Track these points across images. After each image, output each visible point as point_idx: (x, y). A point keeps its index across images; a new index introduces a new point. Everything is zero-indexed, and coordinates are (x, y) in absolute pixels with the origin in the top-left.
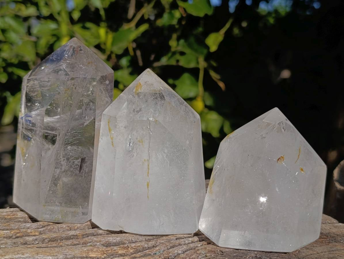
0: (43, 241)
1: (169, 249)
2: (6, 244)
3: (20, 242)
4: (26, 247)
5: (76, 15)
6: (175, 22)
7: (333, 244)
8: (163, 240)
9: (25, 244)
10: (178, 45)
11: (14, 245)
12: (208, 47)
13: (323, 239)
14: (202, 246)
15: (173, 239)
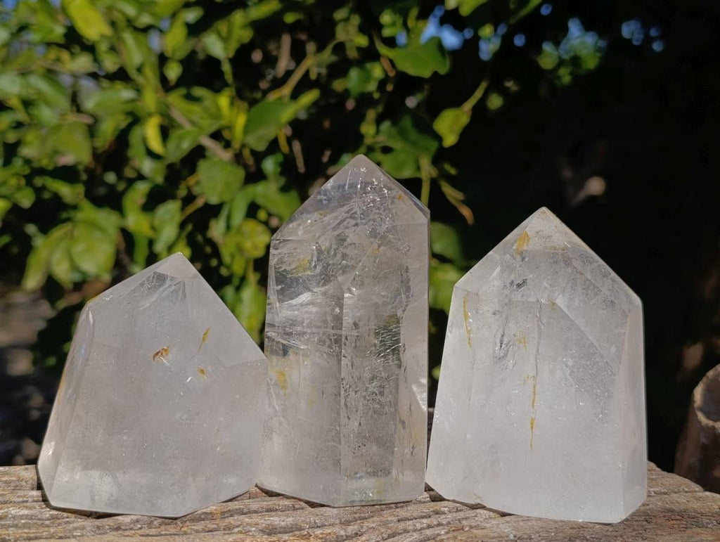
0: (150, 524)
1: (386, 539)
2: (83, 528)
3: (108, 525)
4: (121, 534)
5: (173, 72)
6: (372, 87)
7: (694, 530)
8: (374, 522)
9: (118, 529)
10: (378, 132)
11: (98, 532)
12: (439, 138)
13: (675, 522)
14: (447, 533)
15: (393, 521)
